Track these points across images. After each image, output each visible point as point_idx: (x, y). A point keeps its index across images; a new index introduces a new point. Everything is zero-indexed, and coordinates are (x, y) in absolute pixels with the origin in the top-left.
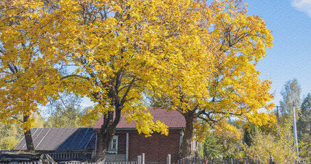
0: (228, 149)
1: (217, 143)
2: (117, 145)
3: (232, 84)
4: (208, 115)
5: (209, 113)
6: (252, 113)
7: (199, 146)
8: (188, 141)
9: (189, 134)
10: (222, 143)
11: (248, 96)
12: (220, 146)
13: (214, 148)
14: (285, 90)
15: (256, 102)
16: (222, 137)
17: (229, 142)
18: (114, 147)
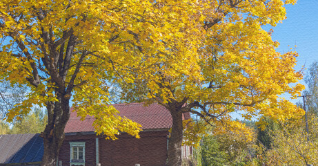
0: (235, 157)
1: (221, 149)
2: (84, 155)
3: (236, 60)
4: (203, 108)
5: (205, 104)
6: (268, 102)
7: (195, 154)
8: (176, 146)
9: (177, 136)
10: (227, 149)
11: (262, 77)
12: (224, 153)
13: (216, 155)
14: (310, 76)
15: (275, 85)
16: (227, 141)
17: (236, 146)
18: (81, 157)
